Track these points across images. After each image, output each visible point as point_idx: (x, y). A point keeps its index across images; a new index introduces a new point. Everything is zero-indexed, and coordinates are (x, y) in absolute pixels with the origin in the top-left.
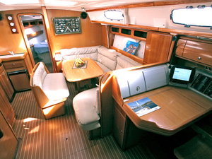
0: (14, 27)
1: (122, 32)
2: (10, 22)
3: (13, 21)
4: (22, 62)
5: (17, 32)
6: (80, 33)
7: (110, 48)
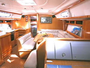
0: (27, 20)
1: (70, 23)
2: (26, 18)
3: (27, 18)
4: (25, 31)
5: (27, 21)
6: (51, 23)
7: (65, 31)
